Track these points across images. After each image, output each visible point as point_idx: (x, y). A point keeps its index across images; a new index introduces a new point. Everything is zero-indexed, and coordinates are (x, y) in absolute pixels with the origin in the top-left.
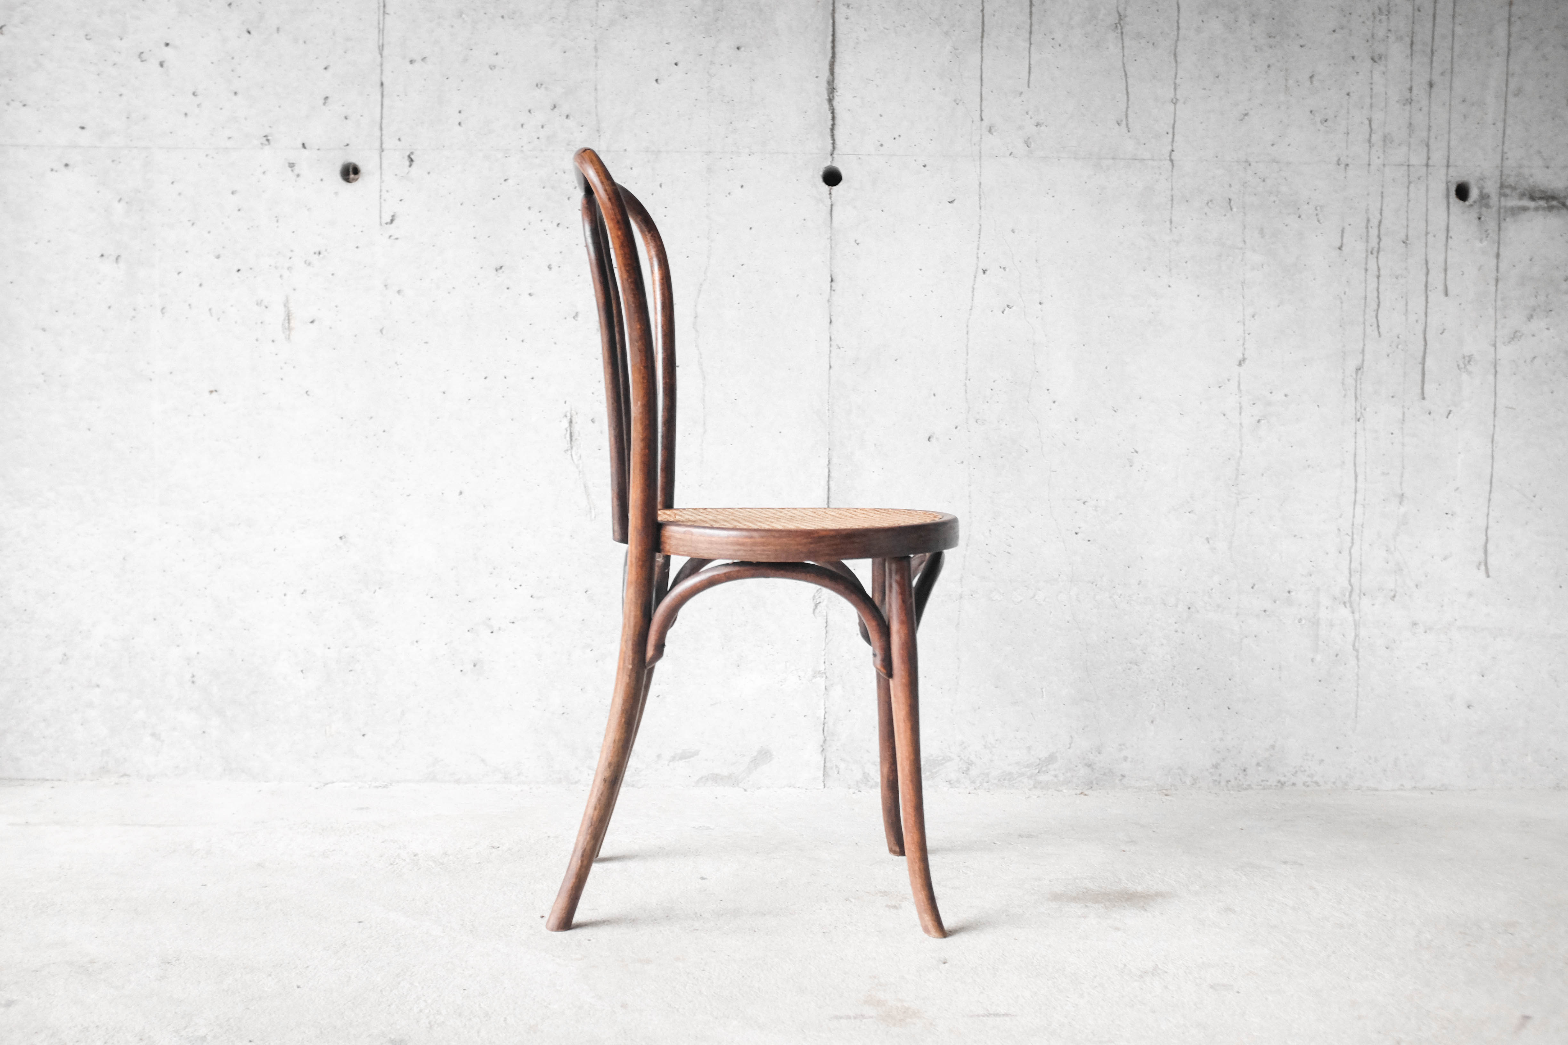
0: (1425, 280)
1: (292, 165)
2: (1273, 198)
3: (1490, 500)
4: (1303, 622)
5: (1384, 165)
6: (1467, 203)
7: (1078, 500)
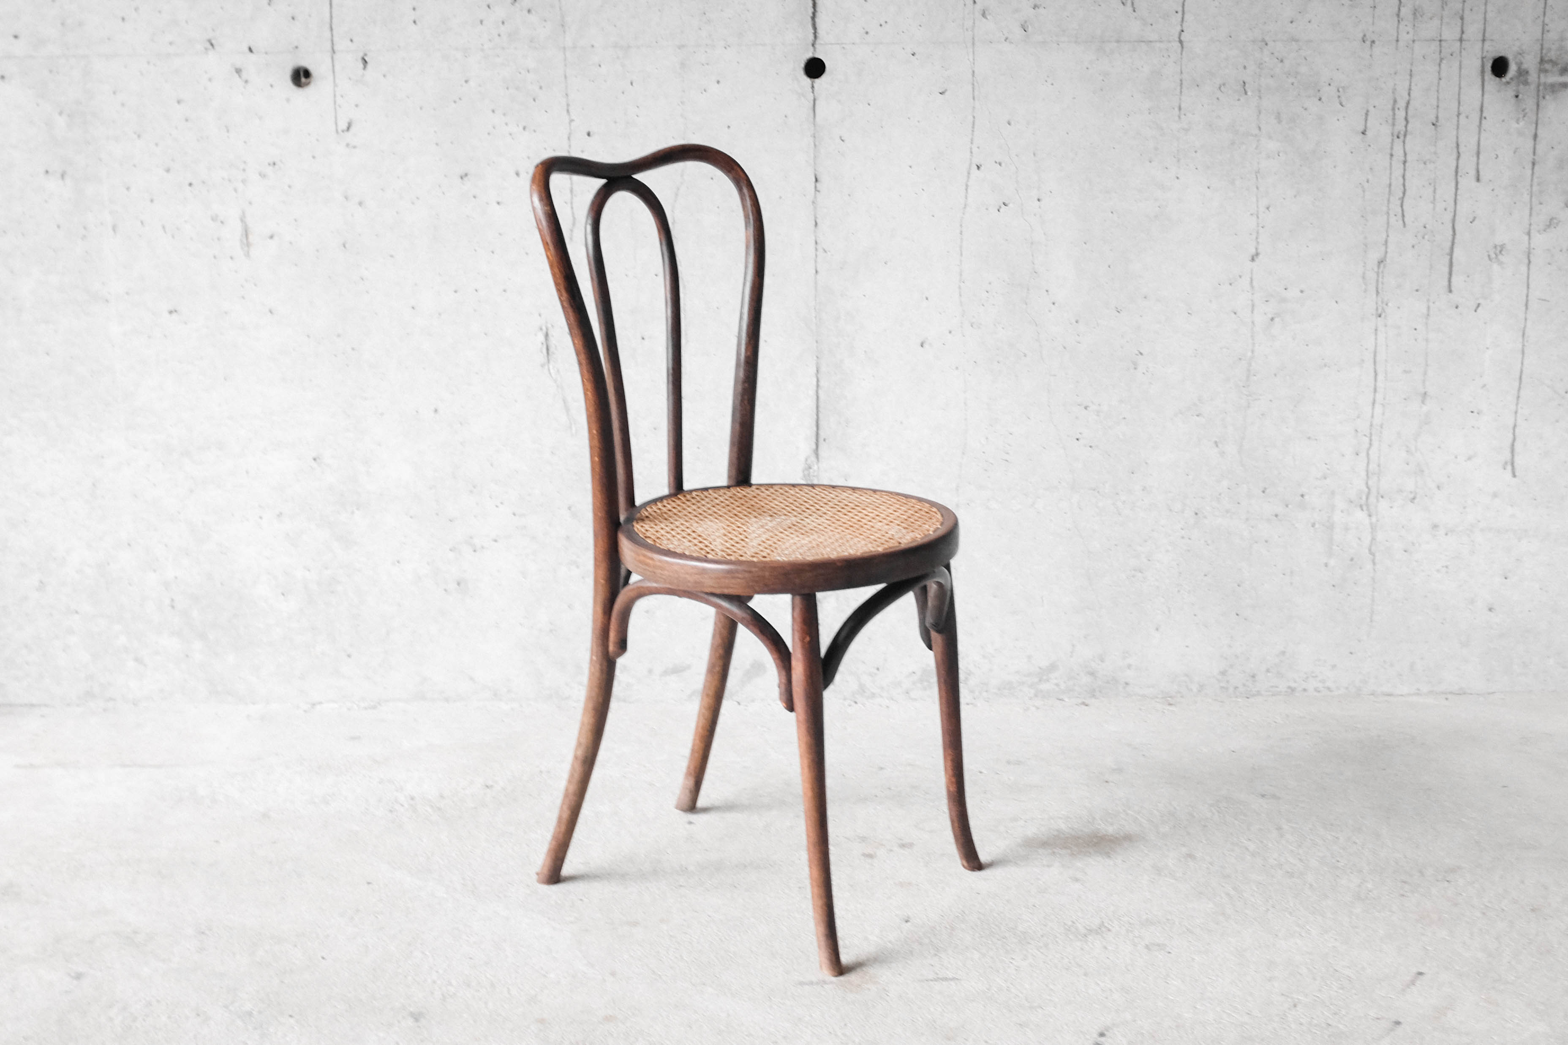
0: (1454, 164)
1: (238, 71)
2: (1291, 80)
3: (1518, 397)
4: (1317, 526)
5: (1414, 41)
6: (1504, 80)
7: (1079, 405)
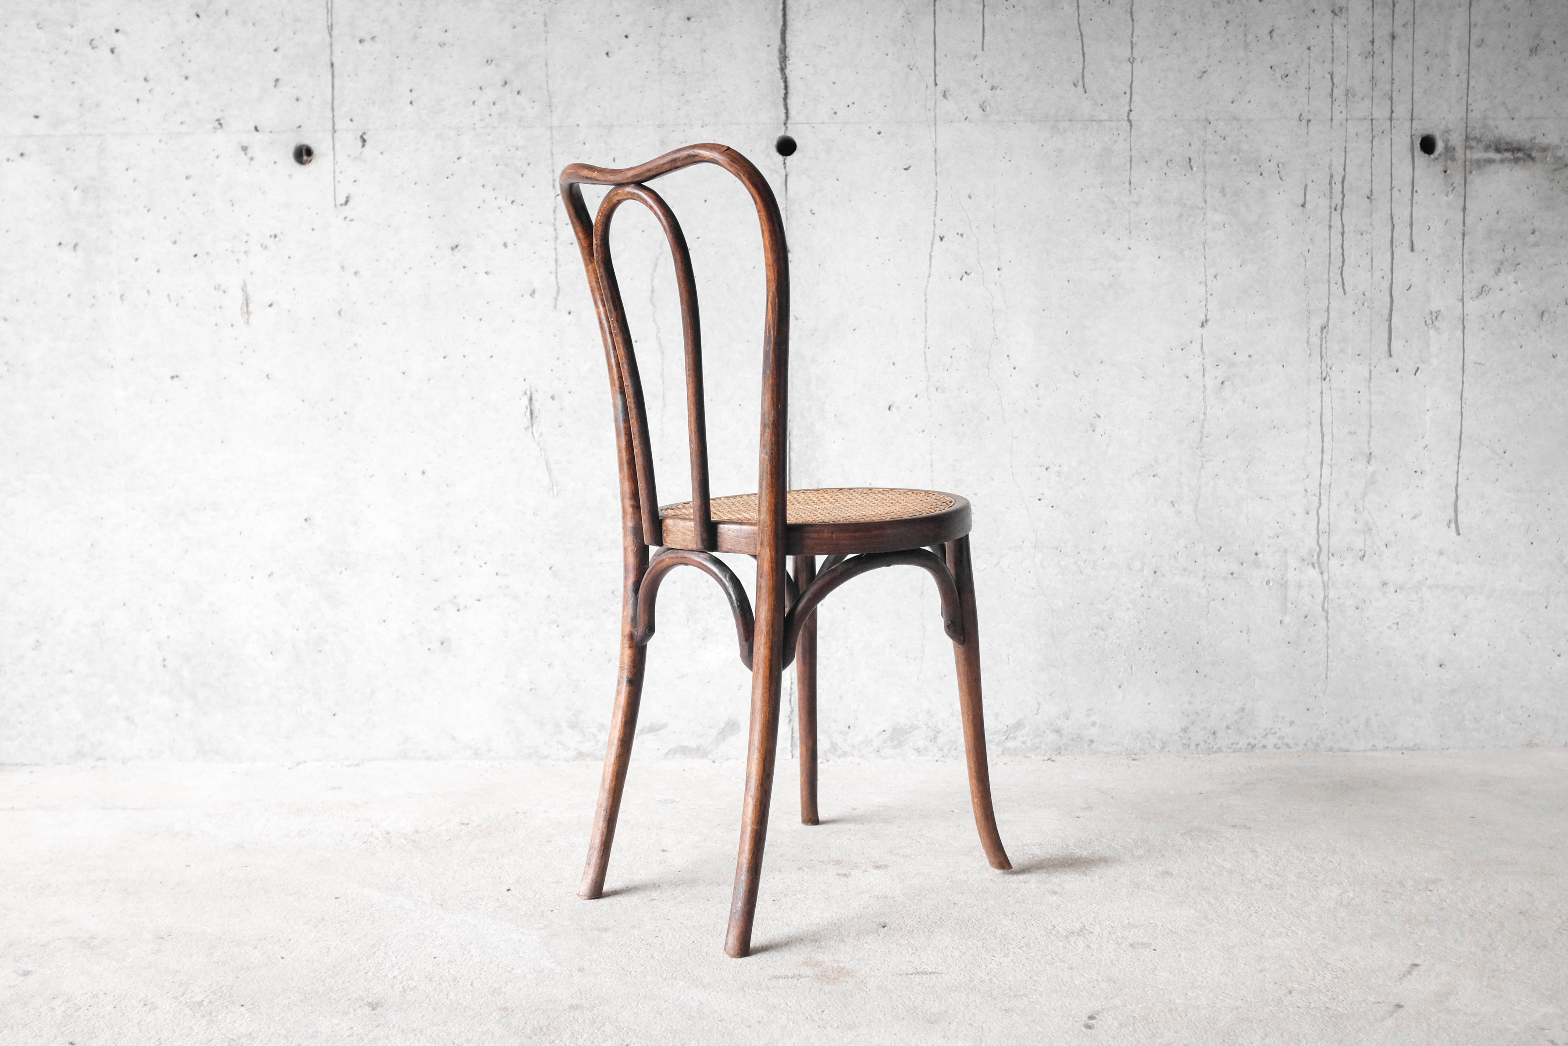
0: (1390, 236)
1: (245, 149)
2: (1233, 157)
3: (1459, 458)
4: (1271, 584)
5: (1347, 120)
6: (1432, 156)
7: (1041, 466)
